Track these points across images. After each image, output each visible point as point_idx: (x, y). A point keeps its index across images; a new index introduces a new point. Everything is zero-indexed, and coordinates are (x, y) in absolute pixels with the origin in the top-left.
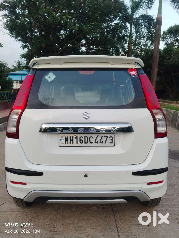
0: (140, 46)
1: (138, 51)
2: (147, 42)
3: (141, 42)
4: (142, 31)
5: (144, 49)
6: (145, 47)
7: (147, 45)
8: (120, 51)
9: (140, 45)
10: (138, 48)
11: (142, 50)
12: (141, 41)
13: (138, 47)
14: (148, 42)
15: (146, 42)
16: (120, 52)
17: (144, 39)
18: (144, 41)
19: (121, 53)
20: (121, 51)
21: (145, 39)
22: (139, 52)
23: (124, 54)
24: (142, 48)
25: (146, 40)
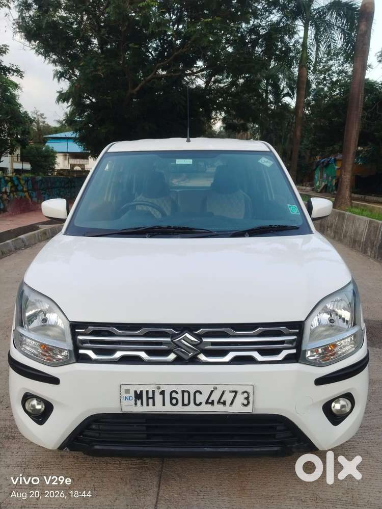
0: (329, 75)
1: (325, 85)
2: (345, 66)
3: (332, 66)
4: (334, 39)
5: (337, 81)
6: (340, 78)
7: (346, 73)
8: (282, 86)
9: (331, 72)
10: (324, 79)
11: (334, 84)
12: (331, 63)
13: (325, 77)
14: (348, 65)
15: (342, 65)
16: (281, 88)
17: (339, 60)
18: (339, 62)
19: (283, 90)
20: (284, 87)
21: (342, 58)
22: (326, 89)
23: (290, 92)
24: (334, 79)
25: (342, 60)
